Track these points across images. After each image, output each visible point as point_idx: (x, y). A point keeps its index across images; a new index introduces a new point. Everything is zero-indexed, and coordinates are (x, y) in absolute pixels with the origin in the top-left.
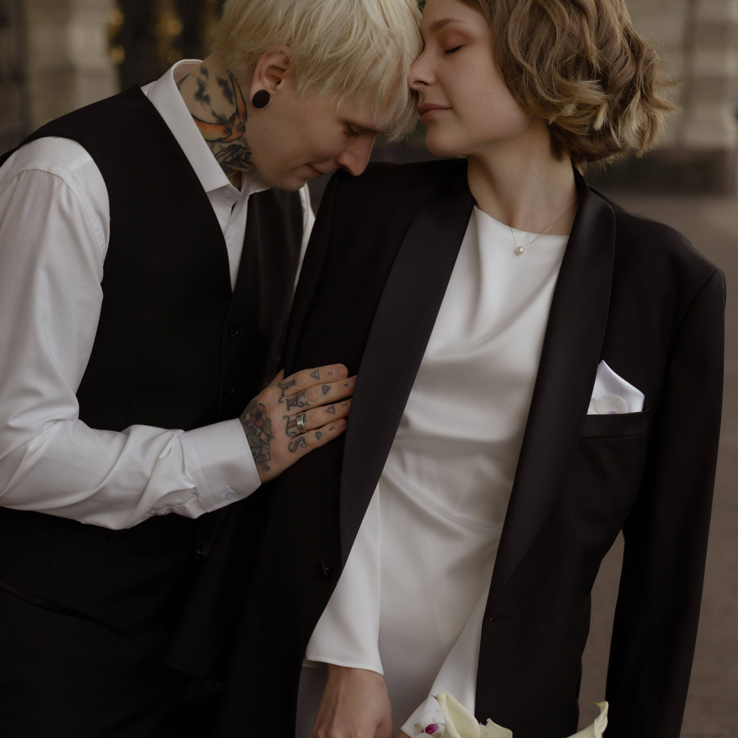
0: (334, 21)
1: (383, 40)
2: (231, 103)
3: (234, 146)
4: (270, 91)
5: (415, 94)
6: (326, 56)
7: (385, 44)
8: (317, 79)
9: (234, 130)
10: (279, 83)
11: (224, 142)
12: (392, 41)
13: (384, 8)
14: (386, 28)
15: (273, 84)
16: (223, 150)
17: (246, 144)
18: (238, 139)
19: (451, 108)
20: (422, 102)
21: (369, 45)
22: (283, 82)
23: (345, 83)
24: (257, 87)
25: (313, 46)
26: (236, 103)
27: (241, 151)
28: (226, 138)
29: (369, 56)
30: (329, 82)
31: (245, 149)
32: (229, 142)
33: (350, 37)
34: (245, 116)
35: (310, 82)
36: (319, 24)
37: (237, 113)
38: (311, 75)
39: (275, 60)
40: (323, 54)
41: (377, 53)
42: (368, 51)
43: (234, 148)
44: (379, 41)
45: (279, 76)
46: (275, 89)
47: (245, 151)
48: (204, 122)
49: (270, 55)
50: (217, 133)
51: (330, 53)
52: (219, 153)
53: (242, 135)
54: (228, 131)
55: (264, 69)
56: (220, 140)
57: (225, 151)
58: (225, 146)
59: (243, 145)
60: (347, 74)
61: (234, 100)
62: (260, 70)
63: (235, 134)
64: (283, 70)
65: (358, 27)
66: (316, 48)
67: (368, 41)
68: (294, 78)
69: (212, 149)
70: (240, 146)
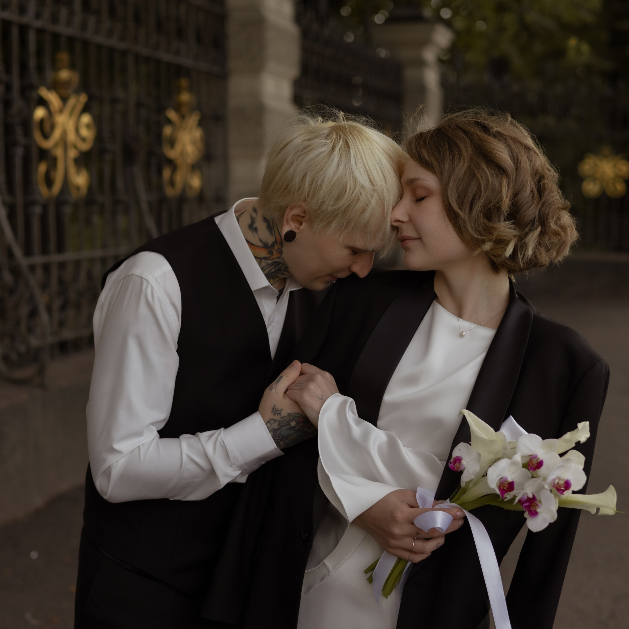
0: (334, 184)
1: (369, 195)
2: (272, 234)
3: (276, 262)
4: (296, 231)
5: (395, 228)
6: (330, 208)
7: (370, 197)
8: (326, 222)
9: (275, 252)
10: (301, 224)
11: (268, 260)
12: (375, 195)
13: (369, 173)
14: (371, 186)
15: (297, 225)
16: (268, 265)
17: (284, 261)
18: (278, 258)
19: (420, 239)
20: (401, 234)
21: (359, 199)
22: (304, 224)
23: (344, 225)
24: (286, 229)
25: (320, 202)
26: (275, 235)
27: (281, 265)
28: (270, 257)
29: (359, 206)
30: (333, 225)
31: (284, 264)
32: (272, 260)
33: (345, 194)
34: (282, 244)
35: (322, 224)
36: (324, 187)
37: (276, 241)
38: (322, 220)
39: (295, 211)
40: (328, 207)
41: (365, 204)
42: (358, 204)
43: (276, 264)
44: (366, 196)
45: (301, 220)
46: (298, 229)
47: (284, 266)
48: (254, 245)
49: (292, 208)
50: (263, 253)
51: (333, 205)
52: (266, 266)
53: (280, 256)
54: (271, 253)
55: (290, 217)
56: (265, 258)
57: (269, 265)
58: (270, 262)
59: (282, 262)
60: (345, 219)
61: (273, 233)
62: (287, 218)
63: (276, 255)
64: (303, 217)
65: (350, 187)
66: (322, 203)
67: (358, 196)
68: (311, 222)
69: (260, 264)
70: (280, 263)
